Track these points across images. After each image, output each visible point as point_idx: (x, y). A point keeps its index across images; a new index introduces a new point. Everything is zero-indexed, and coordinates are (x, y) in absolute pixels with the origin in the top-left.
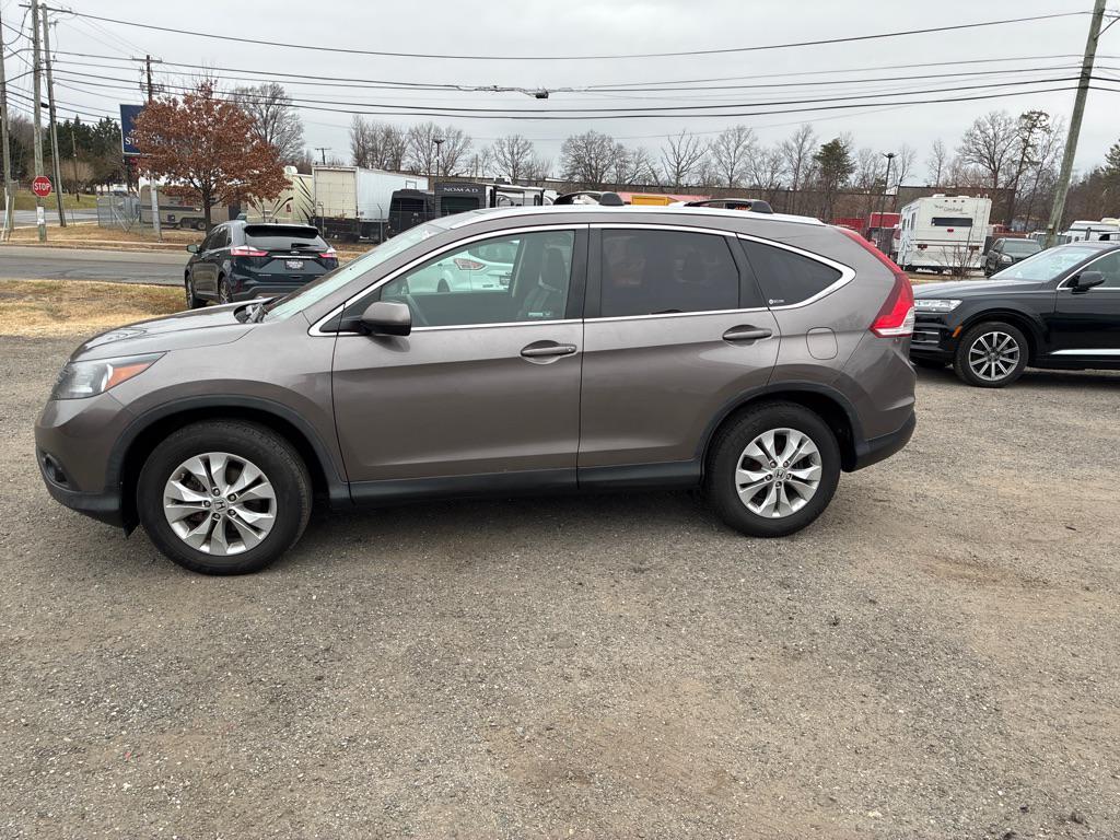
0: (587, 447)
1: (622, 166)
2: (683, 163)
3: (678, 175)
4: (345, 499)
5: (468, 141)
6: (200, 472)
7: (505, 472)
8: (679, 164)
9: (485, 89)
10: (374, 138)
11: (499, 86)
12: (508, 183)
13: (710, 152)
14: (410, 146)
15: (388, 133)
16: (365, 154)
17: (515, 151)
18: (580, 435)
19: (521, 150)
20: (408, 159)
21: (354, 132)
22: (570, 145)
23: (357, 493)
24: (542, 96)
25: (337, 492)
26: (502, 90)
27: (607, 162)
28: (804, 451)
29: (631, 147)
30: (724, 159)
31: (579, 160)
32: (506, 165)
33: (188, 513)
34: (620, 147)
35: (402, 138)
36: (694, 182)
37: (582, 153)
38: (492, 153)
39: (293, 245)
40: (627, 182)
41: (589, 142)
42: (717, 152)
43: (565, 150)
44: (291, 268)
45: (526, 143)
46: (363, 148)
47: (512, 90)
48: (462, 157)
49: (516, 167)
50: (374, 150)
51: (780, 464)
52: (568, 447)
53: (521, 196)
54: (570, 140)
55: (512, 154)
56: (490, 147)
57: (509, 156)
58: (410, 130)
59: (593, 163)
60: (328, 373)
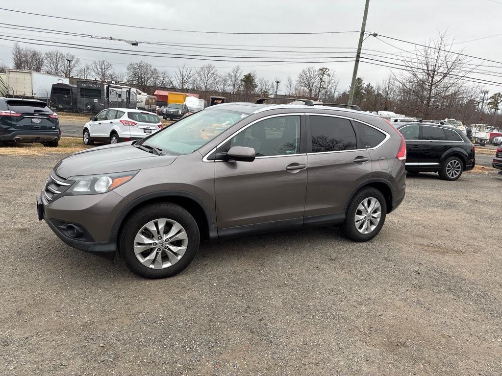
0: (308, 208)
1: (156, 78)
2: (185, 79)
3: (183, 84)
4: (216, 237)
5: (77, 61)
6: (153, 228)
7: (278, 221)
8: (183, 79)
9: (105, 38)
10: (26, 56)
11: (113, 38)
12: (114, 84)
13: (196, 75)
14: (46, 61)
15: (34, 54)
16: (21, 64)
17: (103, 68)
18: (305, 203)
19: (106, 67)
20: (45, 67)
21: (14, 52)
22: (131, 67)
23: (221, 233)
24: (135, 44)
26: (115, 40)
27: (149, 76)
28: (376, 206)
29: (160, 70)
30: (203, 78)
31: (135, 74)
32: (99, 74)
33: (144, 250)
34: (155, 70)
35: (42, 57)
36: (190, 87)
37: (137, 71)
38: (91, 68)
39: (35, 111)
40: (159, 86)
41: (140, 66)
42: (200, 75)
43: (128, 69)
44: (34, 123)
45: (109, 64)
46: (20, 60)
47: (120, 40)
48: (75, 69)
49: (104, 75)
50: (27, 62)
51: (369, 212)
52: (301, 209)
53: (121, 90)
54: (131, 65)
56: (89, 64)
57: (100, 70)
58: (46, 54)
59: (143, 76)
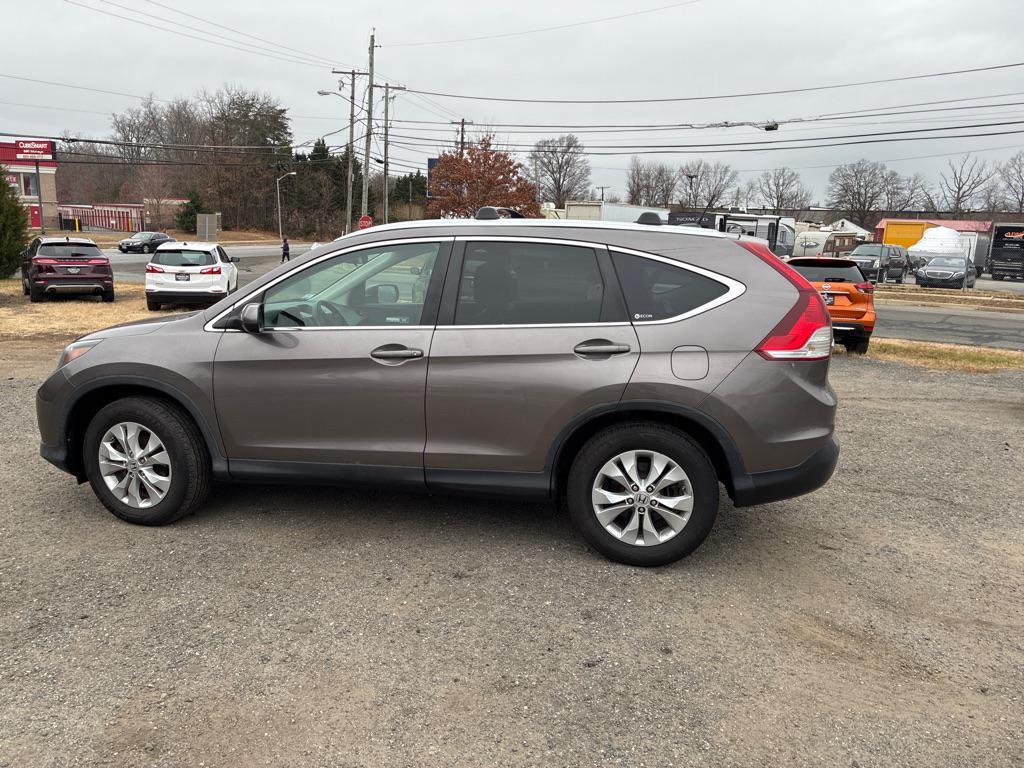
0: (433, 448)
1: (894, 193)
2: (965, 188)
3: (958, 200)
4: (225, 473)
5: (734, 176)
6: (121, 437)
7: (357, 464)
8: (960, 189)
9: (716, 126)
10: (648, 176)
11: (730, 123)
12: (743, 212)
13: (998, 175)
14: (679, 182)
15: (661, 172)
16: (639, 191)
17: (781, 183)
18: (426, 436)
19: (786, 182)
20: (677, 193)
21: (630, 172)
22: (839, 174)
23: (234, 468)
24: (771, 128)
25: (219, 466)
26: (733, 125)
27: (877, 189)
28: (671, 477)
29: (905, 173)
30: (1014, 183)
31: (846, 188)
32: (771, 196)
33: (117, 469)
34: (894, 174)
35: (673, 175)
36: (977, 207)
37: (852, 181)
38: (758, 185)
40: (898, 209)
41: (859, 172)
42: (1005, 174)
43: (832, 179)
45: (793, 174)
46: (638, 185)
47: (742, 124)
48: (729, 190)
49: (780, 198)
50: (648, 187)
51: (643, 489)
52: (416, 448)
53: (754, 224)
54: (838, 170)
55: (777, 185)
56: (755, 180)
57: (774, 188)
58: (681, 168)
59: (863, 191)
60: (210, 363)
